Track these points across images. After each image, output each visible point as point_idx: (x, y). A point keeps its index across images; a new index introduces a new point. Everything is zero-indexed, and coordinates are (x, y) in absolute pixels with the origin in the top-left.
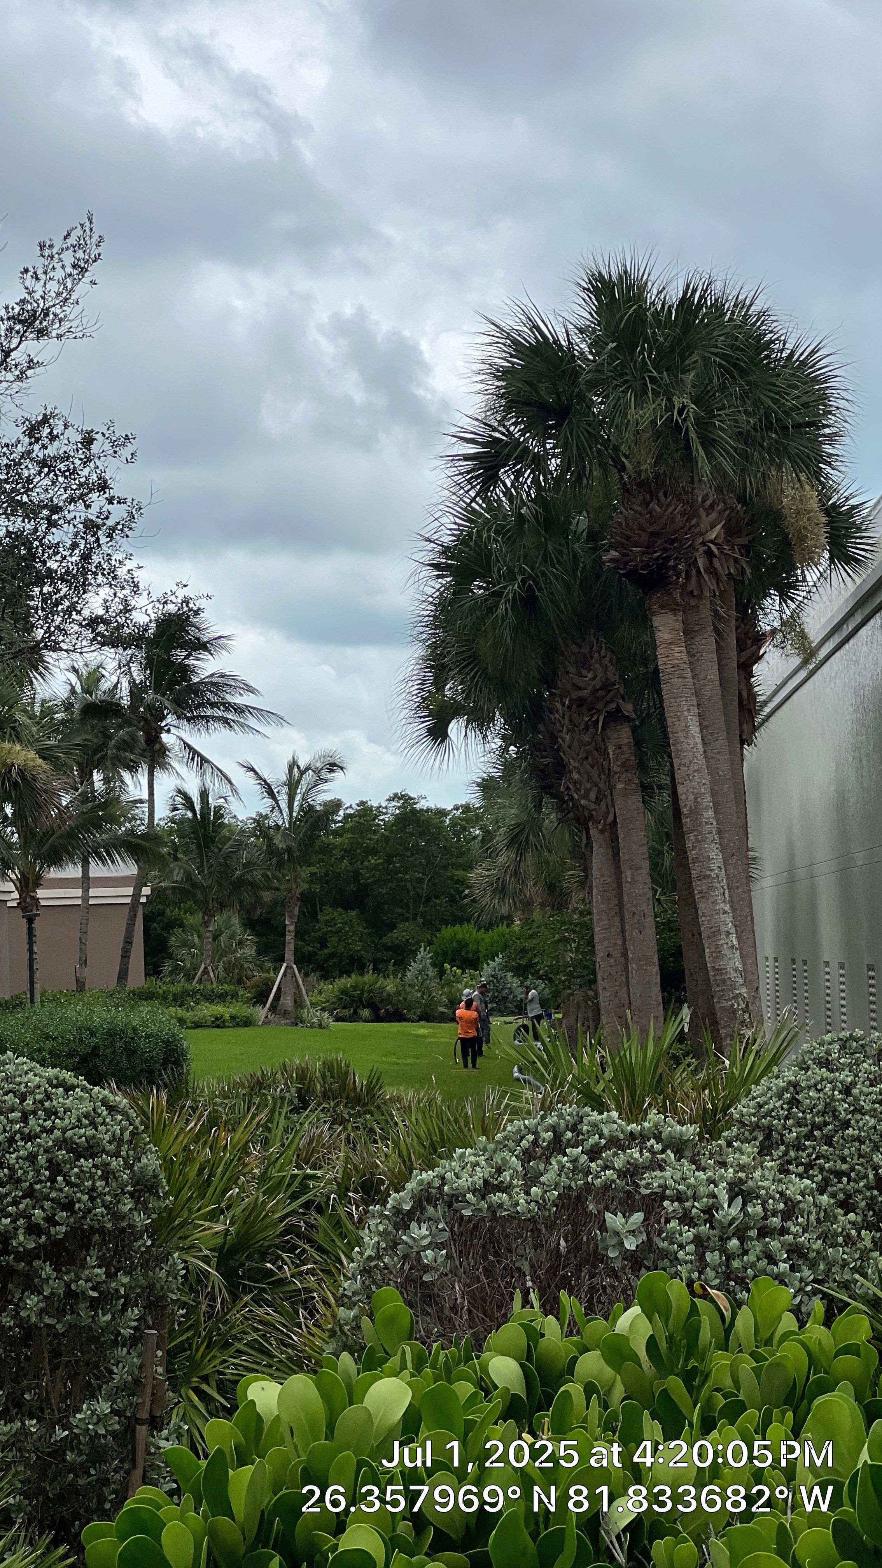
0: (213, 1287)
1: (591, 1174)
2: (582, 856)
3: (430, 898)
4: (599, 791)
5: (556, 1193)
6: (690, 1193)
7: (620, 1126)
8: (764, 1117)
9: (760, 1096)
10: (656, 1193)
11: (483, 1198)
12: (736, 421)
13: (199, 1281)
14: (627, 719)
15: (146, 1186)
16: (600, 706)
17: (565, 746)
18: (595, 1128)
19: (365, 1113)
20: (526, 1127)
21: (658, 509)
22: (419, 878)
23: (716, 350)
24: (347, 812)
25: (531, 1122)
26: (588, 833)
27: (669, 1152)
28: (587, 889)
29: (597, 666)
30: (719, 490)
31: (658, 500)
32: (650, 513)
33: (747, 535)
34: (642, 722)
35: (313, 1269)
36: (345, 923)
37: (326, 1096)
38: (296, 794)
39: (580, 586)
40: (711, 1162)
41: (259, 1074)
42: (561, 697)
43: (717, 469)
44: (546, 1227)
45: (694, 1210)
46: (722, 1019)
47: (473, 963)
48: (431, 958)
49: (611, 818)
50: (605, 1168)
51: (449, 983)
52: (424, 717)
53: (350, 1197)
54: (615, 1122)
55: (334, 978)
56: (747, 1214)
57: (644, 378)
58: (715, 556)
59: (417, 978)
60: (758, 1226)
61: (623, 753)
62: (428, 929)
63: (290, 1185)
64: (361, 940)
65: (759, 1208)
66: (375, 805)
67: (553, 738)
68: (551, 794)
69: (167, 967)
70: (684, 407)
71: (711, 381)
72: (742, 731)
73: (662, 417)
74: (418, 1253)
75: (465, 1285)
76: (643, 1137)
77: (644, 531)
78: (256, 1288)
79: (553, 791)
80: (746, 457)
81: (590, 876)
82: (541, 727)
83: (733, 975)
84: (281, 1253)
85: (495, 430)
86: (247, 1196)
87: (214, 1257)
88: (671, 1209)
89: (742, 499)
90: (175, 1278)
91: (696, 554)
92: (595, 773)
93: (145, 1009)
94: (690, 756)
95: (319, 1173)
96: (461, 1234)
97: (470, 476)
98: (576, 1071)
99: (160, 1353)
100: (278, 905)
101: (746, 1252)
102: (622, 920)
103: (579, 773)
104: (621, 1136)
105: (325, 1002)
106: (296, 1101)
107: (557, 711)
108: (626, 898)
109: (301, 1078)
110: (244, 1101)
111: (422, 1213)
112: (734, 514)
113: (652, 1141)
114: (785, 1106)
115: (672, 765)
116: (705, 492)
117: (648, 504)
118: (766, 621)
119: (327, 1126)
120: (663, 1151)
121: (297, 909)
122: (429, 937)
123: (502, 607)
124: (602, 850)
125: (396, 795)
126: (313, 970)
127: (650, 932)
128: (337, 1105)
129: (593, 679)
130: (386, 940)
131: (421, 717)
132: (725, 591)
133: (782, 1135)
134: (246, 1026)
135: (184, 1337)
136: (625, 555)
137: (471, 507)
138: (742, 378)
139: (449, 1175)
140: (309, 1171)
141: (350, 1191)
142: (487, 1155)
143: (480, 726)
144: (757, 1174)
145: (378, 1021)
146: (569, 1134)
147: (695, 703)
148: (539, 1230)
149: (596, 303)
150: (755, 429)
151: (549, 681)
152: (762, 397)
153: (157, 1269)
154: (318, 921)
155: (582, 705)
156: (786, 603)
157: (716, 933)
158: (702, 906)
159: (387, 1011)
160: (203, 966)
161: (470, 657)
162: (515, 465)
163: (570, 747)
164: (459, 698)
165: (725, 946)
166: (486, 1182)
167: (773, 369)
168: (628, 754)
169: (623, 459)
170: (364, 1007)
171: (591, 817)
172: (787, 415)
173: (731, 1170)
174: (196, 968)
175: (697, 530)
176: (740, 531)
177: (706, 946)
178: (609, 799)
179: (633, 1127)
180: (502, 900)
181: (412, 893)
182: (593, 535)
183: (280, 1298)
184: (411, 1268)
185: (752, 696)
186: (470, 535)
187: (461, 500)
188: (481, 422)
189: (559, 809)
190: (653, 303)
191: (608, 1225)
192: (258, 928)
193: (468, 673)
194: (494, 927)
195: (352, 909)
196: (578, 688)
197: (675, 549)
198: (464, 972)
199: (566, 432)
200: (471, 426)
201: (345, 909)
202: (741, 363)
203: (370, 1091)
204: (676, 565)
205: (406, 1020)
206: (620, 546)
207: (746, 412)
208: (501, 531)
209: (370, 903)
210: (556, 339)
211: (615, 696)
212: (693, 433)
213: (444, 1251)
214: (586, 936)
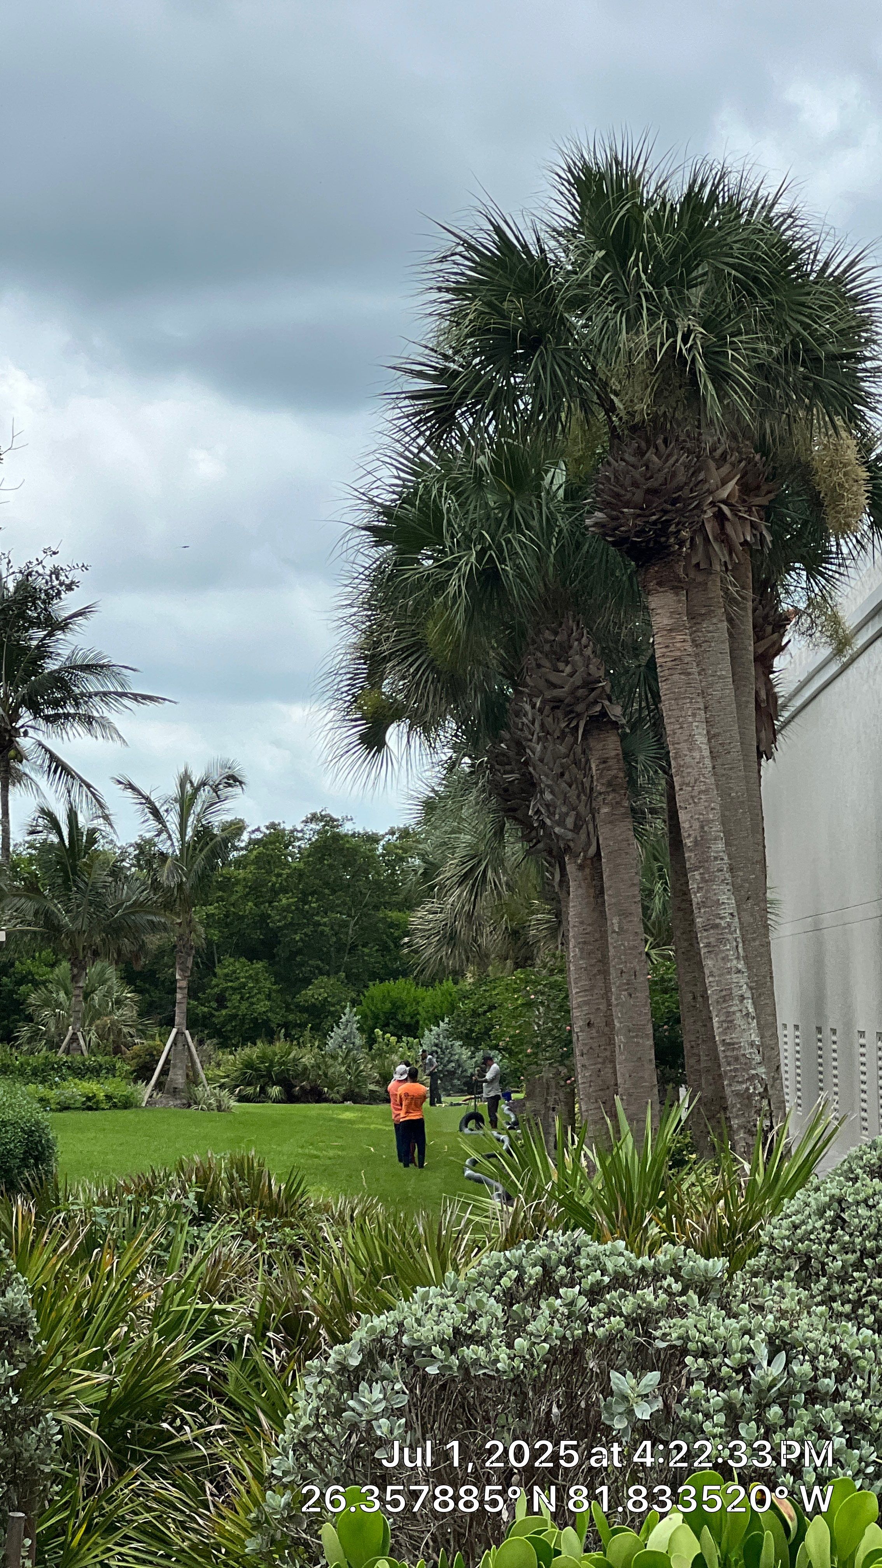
0: (93, 1453)
1: (591, 1321)
2: (555, 898)
3: (357, 946)
4: (578, 816)
5: (547, 1346)
6: (719, 1347)
7: (629, 1260)
8: (800, 1241)
9: (796, 1213)
10: (675, 1347)
11: (453, 1350)
12: (754, 350)
13: (77, 1448)
14: (615, 725)
15: (12, 1328)
16: (580, 708)
17: (535, 759)
18: (597, 1263)
19: (284, 1225)
20: (507, 1260)
21: (655, 459)
22: (343, 921)
23: (731, 260)
24: (253, 836)
25: (513, 1254)
26: (563, 868)
27: (691, 1292)
28: (560, 939)
29: (577, 657)
30: (733, 436)
31: (657, 448)
32: (647, 466)
33: (769, 492)
34: (633, 729)
35: (223, 1429)
36: (250, 977)
37: (235, 1203)
38: (189, 815)
39: (555, 557)
40: (746, 1306)
41: (149, 1175)
42: (531, 697)
43: (730, 410)
44: (534, 1389)
45: (724, 1369)
46: (734, 1106)
47: (412, 1029)
48: (358, 1022)
49: (592, 850)
50: (609, 1314)
51: (381, 1054)
52: (356, 720)
53: (270, 1338)
54: (621, 1254)
55: (236, 1046)
56: (791, 1374)
57: (639, 295)
58: (728, 520)
59: (341, 1047)
60: (805, 1389)
61: (609, 769)
62: (354, 985)
63: (193, 1322)
64: (269, 998)
65: (807, 1367)
66: (289, 827)
67: (520, 746)
68: (515, 819)
69: (26, 1032)
70: (690, 331)
71: (724, 300)
72: (759, 741)
73: (662, 344)
74: (369, 1422)
76: (658, 1276)
77: (638, 487)
78: (150, 1455)
79: (519, 815)
80: (766, 395)
81: (564, 923)
82: (504, 733)
83: (748, 1050)
84: (181, 1410)
85: (446, 357)
86: (138, 1337)
87: (95, 1415)
88: (694, 1367)
89: (762, 448)
90: (49, 1445)
91: (704, 517)
92: (572, 793)
94: (695, 772)
95: (229, 1307)
96: (423, 1399)
97: (419, 418)
99: (28, 1542)
100: (168, 953)
101: (790, 1423)
102: (606, 979)
103: (552, 792)
104: (630, 1273)
105: (225, 1077)
106: (196, 1210)
107: (525, 715)
108: (611, 952)
109: (203, 1180)
110: (130, 1209)
111: (373, 1370)
112: (751, 467)
113: (670, 1280)
114: (827, 1227)
115: (671, 785)
116: (714, 438)
117: (643, 454)
118: (789, 601)
119: (236, 1243)
120: (683, 1293)
121: (190, 960)
122: (353, 995)
123: (454, 582)
124: (580, 891)
125: (313, 815)
126: (210, 1037)
127: (643, 995)
128: (248, 1215)
129: (571, 675)
130: (300, 999)
131: (352, 720)
132: (739, 564)
133: (824, 1264)
134: (126, 1108)
135: (57, 1519)
136: (614, 519)
137: (420, 458)
138: (763, 295)
139: (410, 1322)
140: (217, 1306)
141: (268, 1330)
142: (457, 1296)
143: (426, 730)
144: (804, 1322)
145: (291, 1102)
146: (562, 1270)
147: (702, 707)
148: (526, 1395)
149: (578, 199)
150: (778, 361)
151: (513, 676)
152: (788, 319)
153: (26, 1434)
154: (215, 975)
155: (558, 707)
156: (814, 579)
157: (727, 997)
158: (709, 964)
159: (302, 1089)
160: (71, 1031)
161: (413, 645)
162: (474, 405)
163: (541, 760)
164: (400, 697)
165: (738, 1014)
166: (457, 1331)
167: (803, 286)
168: (616, 770)
169: (612, 397)
170: (274, 1084)
171: (568, 849)
172: (819, 343)
173: (770, 1317)
174: (62, 1034)
175: (706, 487)
176: (758, 487)
177: (714, 1014)
178: (591, 826)
179: (645, 1261)
180: (450, 951)
181: (334, 940)
182: (572, 493)
183: (179, 1467)
184: (360, 1442)
185: (773, 697)
186: (415, 493)
187: (407, 449)
188: (432, 350)
189: (526, 838)
190: (651, 202)
191: (614, 1388)
192: (138, 983)
193: (411, 665)
194: (437, 983)
195: (259, 959)
196: (554, 686)
197: (677, 511)
198: (399, 1041)
199: (536, 365)
200: (420, 355)
201: (250, 960)
202: (762, 277)
203: (289, 1197)
204: (679, 531)
205: (326, 1100)
206: (606, 506)
207: (767, 339)
208: (455, 488)
209: (281, 952)
210: (525, 247)
211: (600, 697)
212: (700, 366)
213: (403, 1421)
214: (557, 997)
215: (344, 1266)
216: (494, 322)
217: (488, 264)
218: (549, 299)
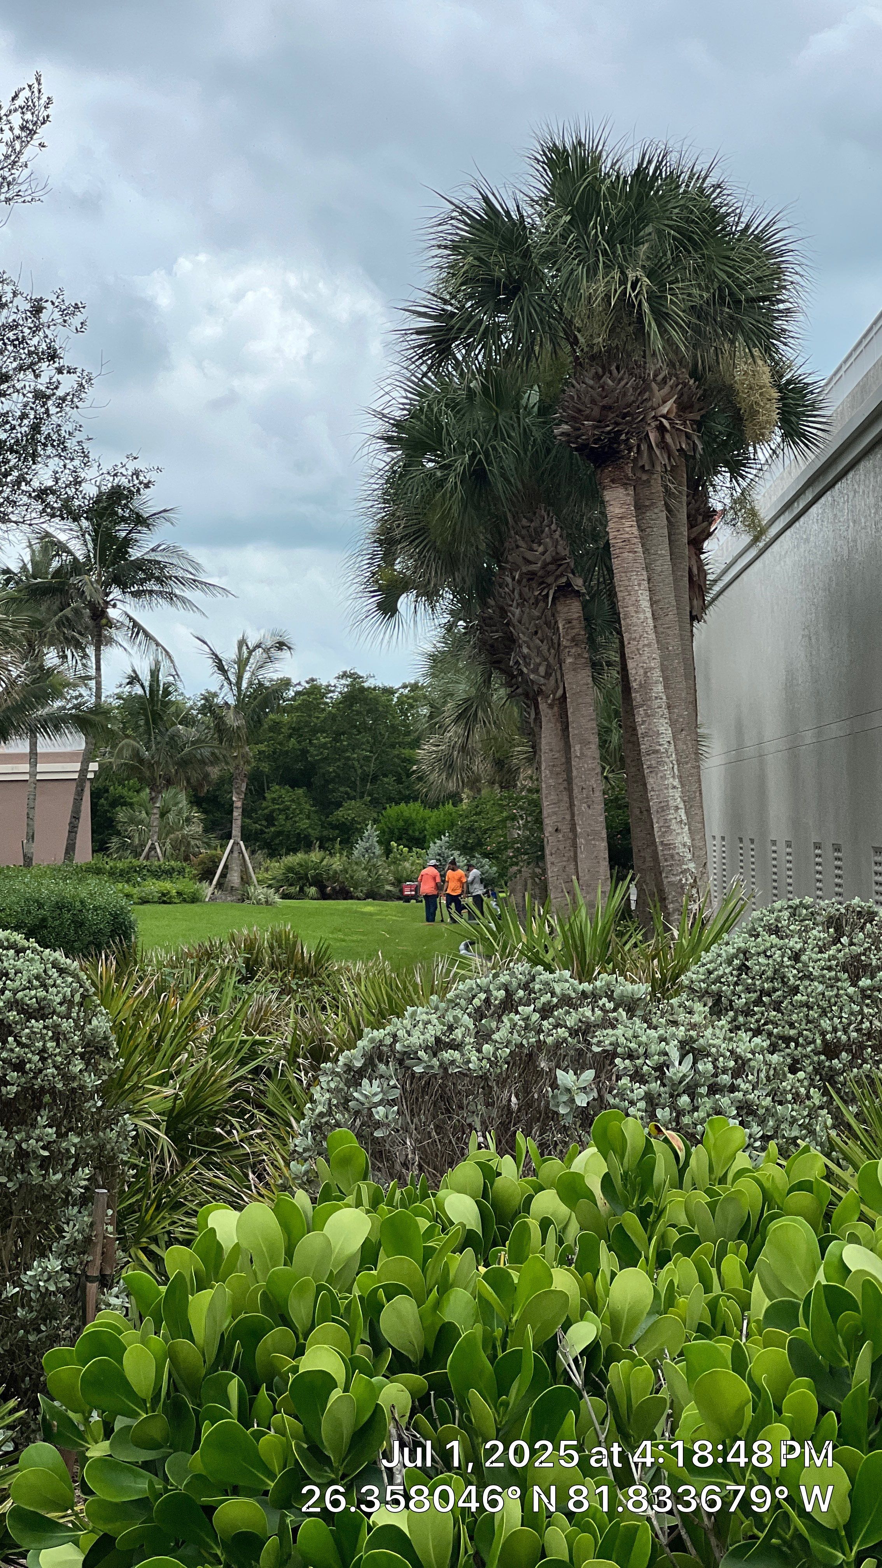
0: (162, 1150)
1: (543, 1031)
2: (531, 733)
3: (378, 776)
4: (549, 666)
5: (508, 1051)
6: (641, 1050)
7: (572, 985)
8: (713, 983)
9: (711, 962)
10: (608, 1051)
11: (435, 1055)
12: (689, 295)
13: (149, 1145)
14: (578, 593)
15: (96, 1048)
16: (550, 580)
17: (515, 621)
18: (548, 988)
19: (313, 984)
20: (478, 986)
21: (609, 382)
22: (367, 756)
23: (671, 223)
24: (296, 689)
25: (483, 981)
26: (537, 708)
27: (621, 1010)
28: (535, 765)
29: (548, 540)
30: (671, 364)
31: (611, 373)
32: (603, 387)
33: (699, 410)
34: (592, 598)
35: (263, 1133)
36: (293, 801)
37: (274, 966)
38: (245, 670)
39: (531, 460)
40: (663, 1021)
41: (207, 944)
42: (511, 571)
43: (669, 342)
44: (498, 1084)
45: (645, 1068)
46: (670, 893)
47: (419, 842)
48: (378, 836)
49: (560, 692)
50: (557, 1026)
51: (396, 862)
52: (374, 591)
53: (299, 1063)
54: (567, 981)
55: (281, 855)
56: (696, 1071)
57: (597, 252)
58: (667, 431)
59: (364, 856)
60: (708, 1083)
61: (573, 628)
62: (375, 807)
63: (238, 1051)
64: (308, 818)
65: (710, 1066)
66: (325, 683)
67: (503, 612)
68: (500, 669)
69: (114, 843)
70: (637, 280)
71: (665, 254)
72: (692, 607)
73: (616, 291)
74: (370, 1109)
75: (416, 1140)
76: (595, 996)
77: (596, 405)
78: (205, 1151)
79: (502, 666)
80: (698, 331)
81: (538, 752)
82: (491, 602)
83: (681, 849)
84: (230, 1118)
85: (445, 302)
86: (197, 1062)
87: (163, 1121)
88: (622, 1067)
89: (695, 374)
90: (125, 1139)
91: (648, 428)
92: (544, 647)
93: (93, 882)
94: (640, 630)
95: (268, 1038)
96: (412, 1092)
97: (423, 350)
98: (524, 940)
99: (110, 1212)
100: (227, 781)
101: (696, 1109)
102: (571, 797)
103: (528, 647)
104: (573, 995)
105: (272, 880)
106: (244, 971)
107: (507, 585)
108: (575, 773)
109: (250, 948)
110: (192, 971)
111: (373, 1071)
112: (686, 389)
113: (605, 1000)
114: (734, 972)
115: (622, 642)
116: (656, 366)
117: (600, 378)
118: (716, 498)
119: (275, 995)
120: (615, 1010)
121: (244, 785)
122: (375, 815)
123: (451, 480)
124: (551, 726)
125: (345, 673)
126: (261, 848)
127: (600, 807)
128: (285, 975)
129: (543, 554)
130: (333, 818)
131: (371, 592)
132: (677, 466)
133: (731, 1001)
134: (193, 902)
135: (134, 1200)
136: (576, 429)
137: (423, 382)
138: (696, 251)
139: (401, 1033)
140: (257, 1037)
141: (298, 1057)
142: (439, 1014)
143: (430, 600)
144: (709, 1032)
145: (324, 899)
146: (521, 993)
147: (646, 578)
148: (491, 1088)
149: (550, 175)
150: (708, 303)
151: (498, 555)
152: (717, 270)
153: (108, 1130)
154: (264, 798)
155: (532, 579)
156: (737, 481)
157: (664, 808)
158: (651, 781)
159: (333, 889)
160: (150, 842)
161: (419, 530)
162: (466, 339)
163: (520, 622)
164: (409, 573)
165: (674, 821)
166: (438, 1040)
167: (728, 243)
168: (578, 629)
169: (576, 333)
170: (311, 885)
171: (540, 692)
172: (742, 289)
173: (682, 1028)
174: (143, 845)
175: (649, 404)
176: (692, 406)
177: (655, 821)
178: (558, 674)
179: (586, 986)
180: (449, 776)
181: (359, 771)
182: (545, 409)
183: (229, 1161)
184: (362, 1125)
185: (703, 573)
186: (421, 409)
187: (413, 375)
188: (433, 295)
189: (508, 684)
190: (608, 175)
191: (559, 1082)
192: (204, 805)
193: (417, 546)
194: (441, 806)
195: (299, 787)
196: (529, 562)
197: (627, 423)
198: (410, 851)
199: (516, 308)
200: (423, 299)
201: (292, 787)
202: (695, 237)
203: (318, 960)
204: (628, 439)
205: (352, 898)
206: (572, 420)
207: (699, 285)
208: (452, 405)
209: (317, 781)
210: (508, 213)
211: (565, 570)
212: (646, 306)
213: (396, 1108)
214: (534, 811)
215: (357, 1008)
216: (482, 273)
217: (478, 226)
218: (526, 254)
